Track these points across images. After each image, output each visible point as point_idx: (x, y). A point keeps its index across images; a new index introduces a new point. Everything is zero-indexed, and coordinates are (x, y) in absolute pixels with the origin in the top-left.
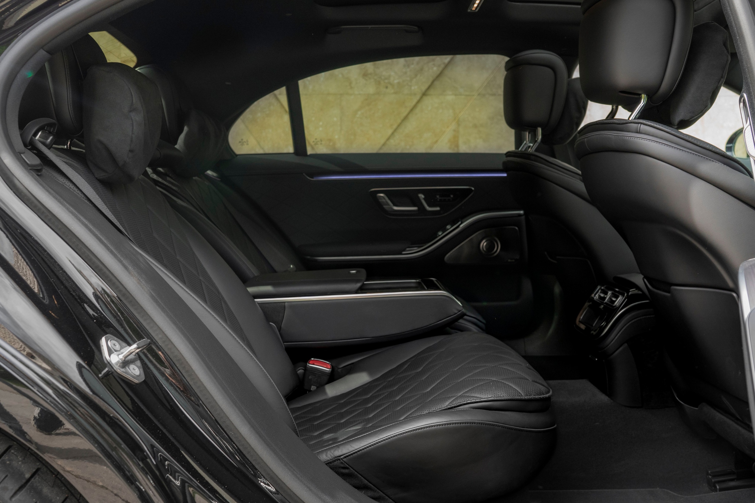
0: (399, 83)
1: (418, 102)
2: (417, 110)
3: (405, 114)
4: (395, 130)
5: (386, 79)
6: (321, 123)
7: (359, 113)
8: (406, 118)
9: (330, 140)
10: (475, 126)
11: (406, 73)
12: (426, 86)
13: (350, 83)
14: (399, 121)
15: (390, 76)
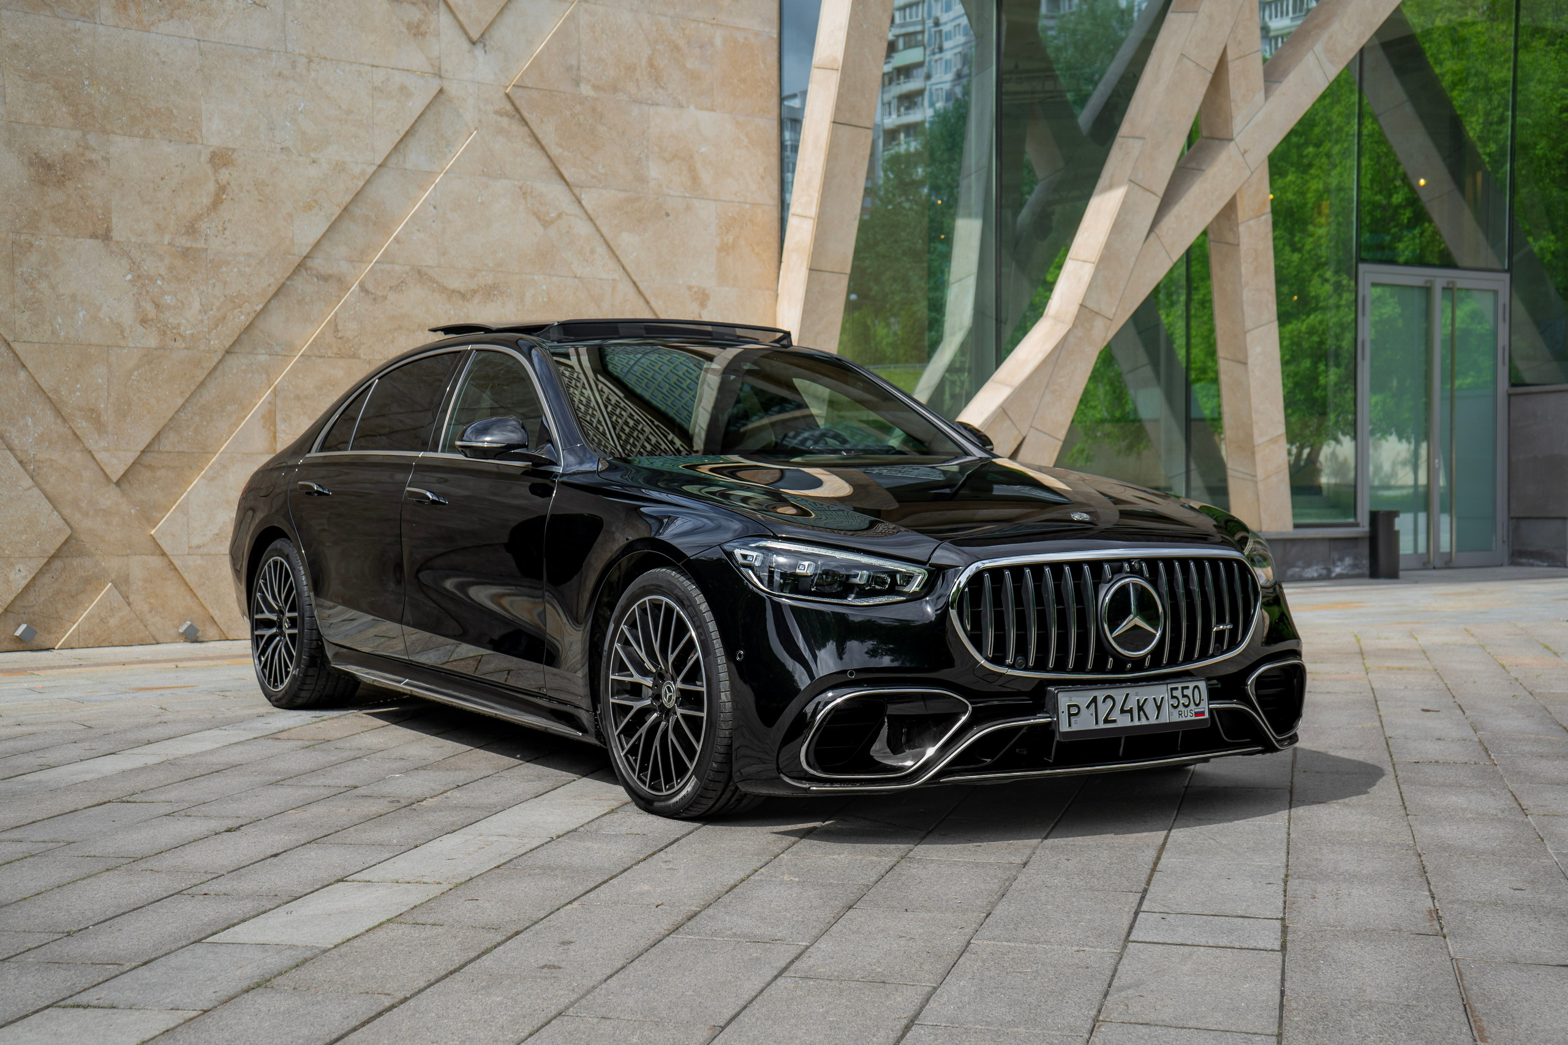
0: (192, 335)
1: (220, 362)
2: (218, 373)
3: (201, 378)
4: (187, 401)
5: (173, 328)
6: (78, 386)
7: (136, 373)
8: (202, 384)
9: (92, 410)
10: (298, 398)
11: (202, 321)
12: (231, 341)
13: (122, 332)
14: (193, 388)
15: (179, 324)
